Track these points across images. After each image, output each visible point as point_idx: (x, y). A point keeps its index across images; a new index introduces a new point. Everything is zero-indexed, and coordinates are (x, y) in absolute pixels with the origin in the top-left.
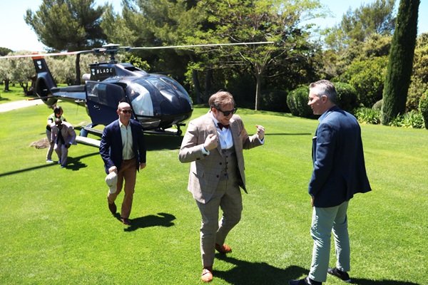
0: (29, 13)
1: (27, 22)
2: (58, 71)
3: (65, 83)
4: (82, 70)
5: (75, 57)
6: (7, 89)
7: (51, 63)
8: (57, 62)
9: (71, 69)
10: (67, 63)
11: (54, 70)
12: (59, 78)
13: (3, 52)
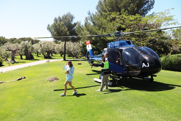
2: (57, 48)
3: (59, 53)
4: (66, 48)
5: (64, 43)
6: (38, 56)
7: (55, 45)
8: (57, 45)
9: (62, 48)
10: (61, 45)
11: (56, 48)
12: (57, 51)
13: (37, 42)
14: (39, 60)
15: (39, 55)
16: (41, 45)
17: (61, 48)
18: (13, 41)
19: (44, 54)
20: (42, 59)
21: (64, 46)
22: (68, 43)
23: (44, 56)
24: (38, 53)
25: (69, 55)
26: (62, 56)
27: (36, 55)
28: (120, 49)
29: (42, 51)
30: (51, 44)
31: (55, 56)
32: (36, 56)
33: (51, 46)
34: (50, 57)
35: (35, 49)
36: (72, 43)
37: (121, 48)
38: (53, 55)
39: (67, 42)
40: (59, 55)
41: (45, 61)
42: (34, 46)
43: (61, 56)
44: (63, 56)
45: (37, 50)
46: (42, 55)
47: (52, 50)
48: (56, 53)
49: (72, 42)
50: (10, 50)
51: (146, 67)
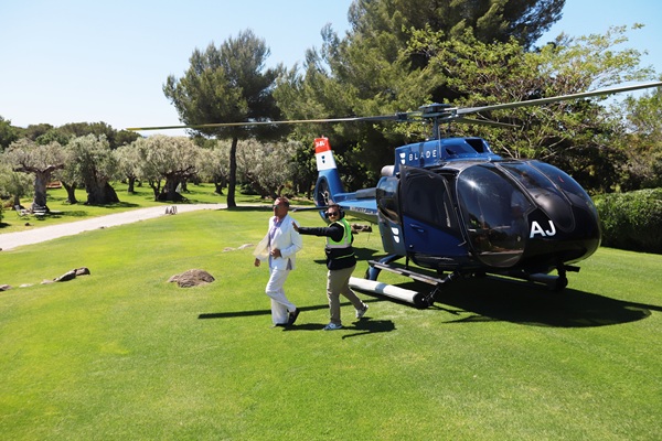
0: (170, 81)
1: (167, 95)
2: (203, 165)
3: (210, 182)
4: (238, 164)
5: (229, 144)
6: (131, 190)
7: (196, 153)
8: (203, 151)
9: (222, 162)
10: (217, 152)
11: (198, 163)
12: (202, 175)
13: (128, 138)
14: (136, 206)
15: (136, 189)
16: (143, 152)
17: (216, 162)
18: (39, 134)
19: (156, 185)
20: (148, 202)
21: (228, 155)
22: (245, 143)
23: (156, 190)
24: (132, 180)
25: (248, 188)
26: (221, 193)
27: (127, 187)
28: (446, 171)
29: (149, 173)
30: (179, 147)
31: (194, 192)
32: (126, 193)
33: (182, 156)
34: (178, 194)
35: (123, 164)
36: (258, 145)
37: (448, 166)
38: (190, 187)
39: (239, 142)
40: (212, 188)
41: (159, 210)
42: (118, 154)
43: (219, 191)
44: (225, 191)
45: (128, 169)
46: (146, 188)
47: (184, 169)
48: (197, 181)
49: (258, 139)
50: (29, 170)
51: (543, 234)
